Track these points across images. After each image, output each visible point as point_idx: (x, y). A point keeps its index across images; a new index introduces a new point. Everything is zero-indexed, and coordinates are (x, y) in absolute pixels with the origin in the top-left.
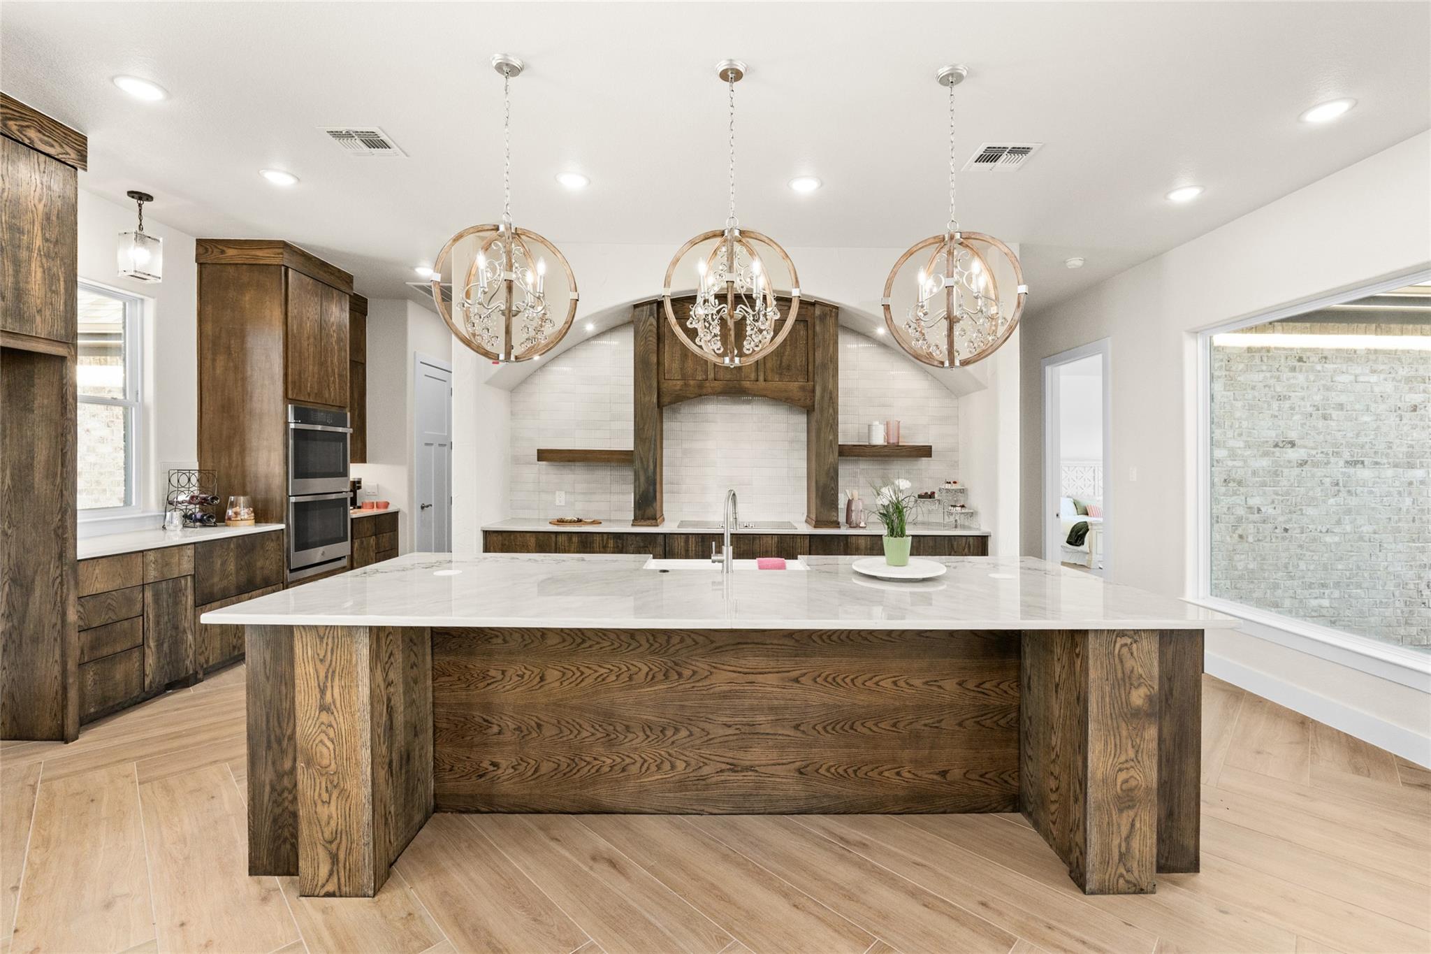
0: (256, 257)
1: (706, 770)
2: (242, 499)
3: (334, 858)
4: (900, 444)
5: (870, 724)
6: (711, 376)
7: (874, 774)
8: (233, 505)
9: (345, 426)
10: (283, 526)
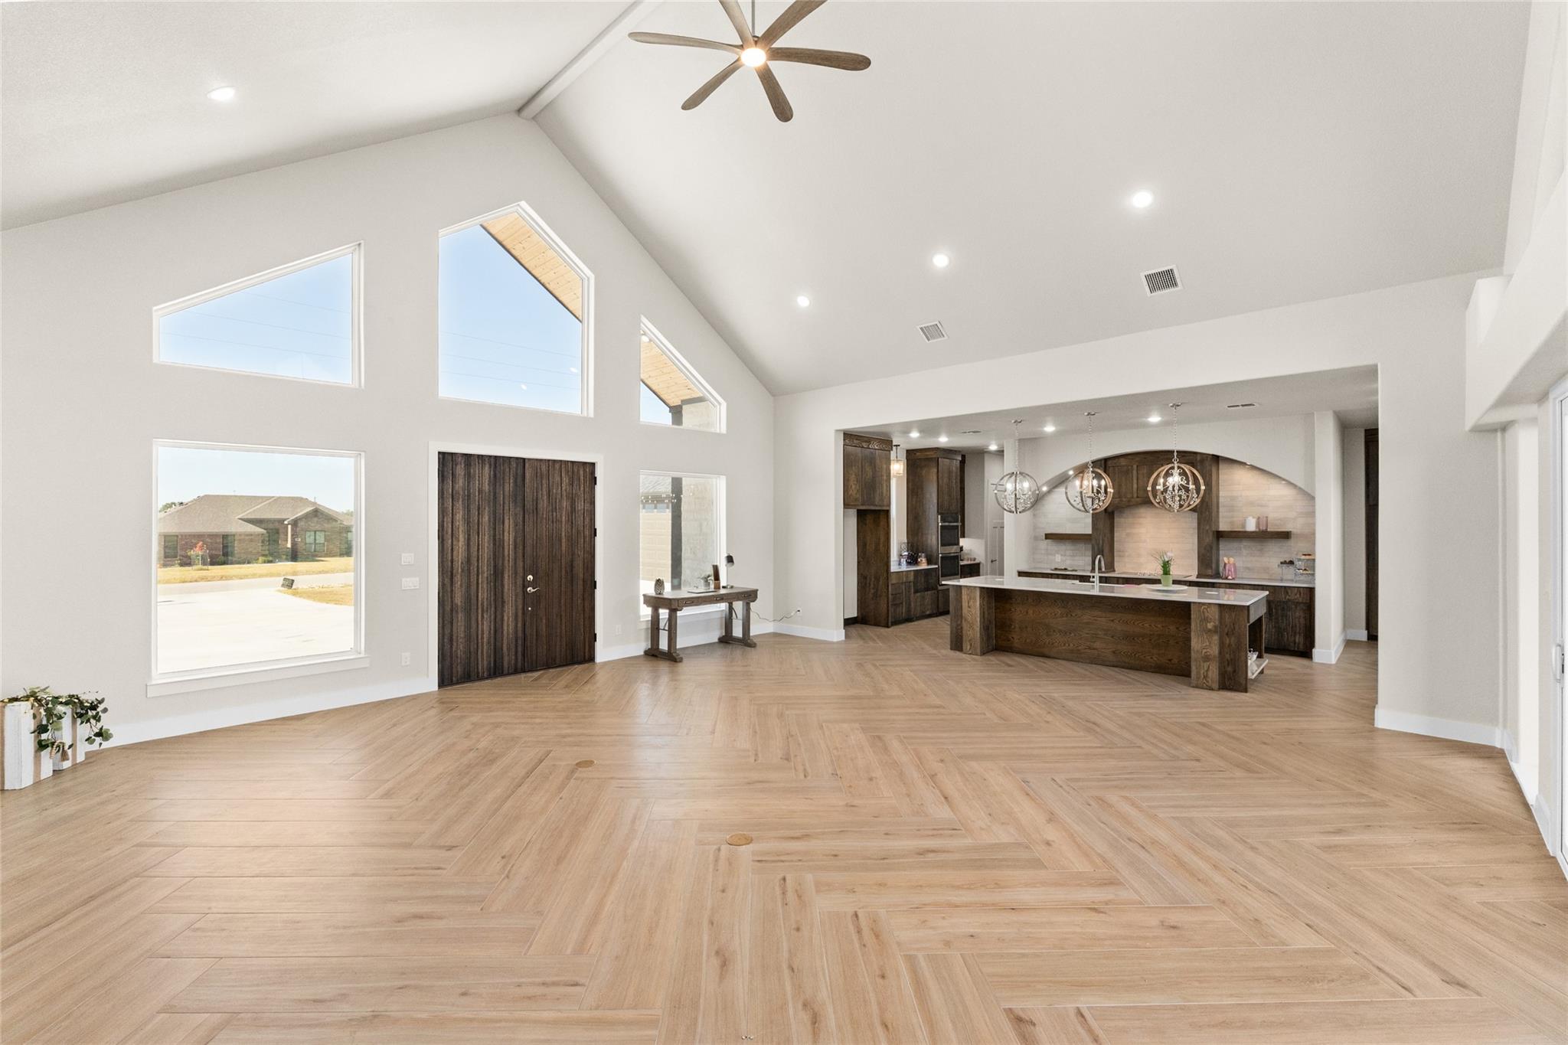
0: (927, 455)
1: (1080, 648)
2: (923, 554)
3: (971, 645)
4: (1268, 530)
5: (1141, 639)
6: (1135, 495)
7: (1142, 657)
8: (920, 557)
9: (957, 522)
10: (937, 566)
